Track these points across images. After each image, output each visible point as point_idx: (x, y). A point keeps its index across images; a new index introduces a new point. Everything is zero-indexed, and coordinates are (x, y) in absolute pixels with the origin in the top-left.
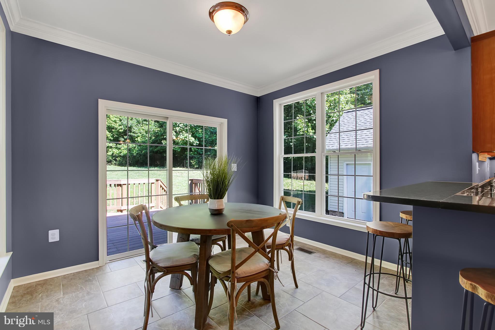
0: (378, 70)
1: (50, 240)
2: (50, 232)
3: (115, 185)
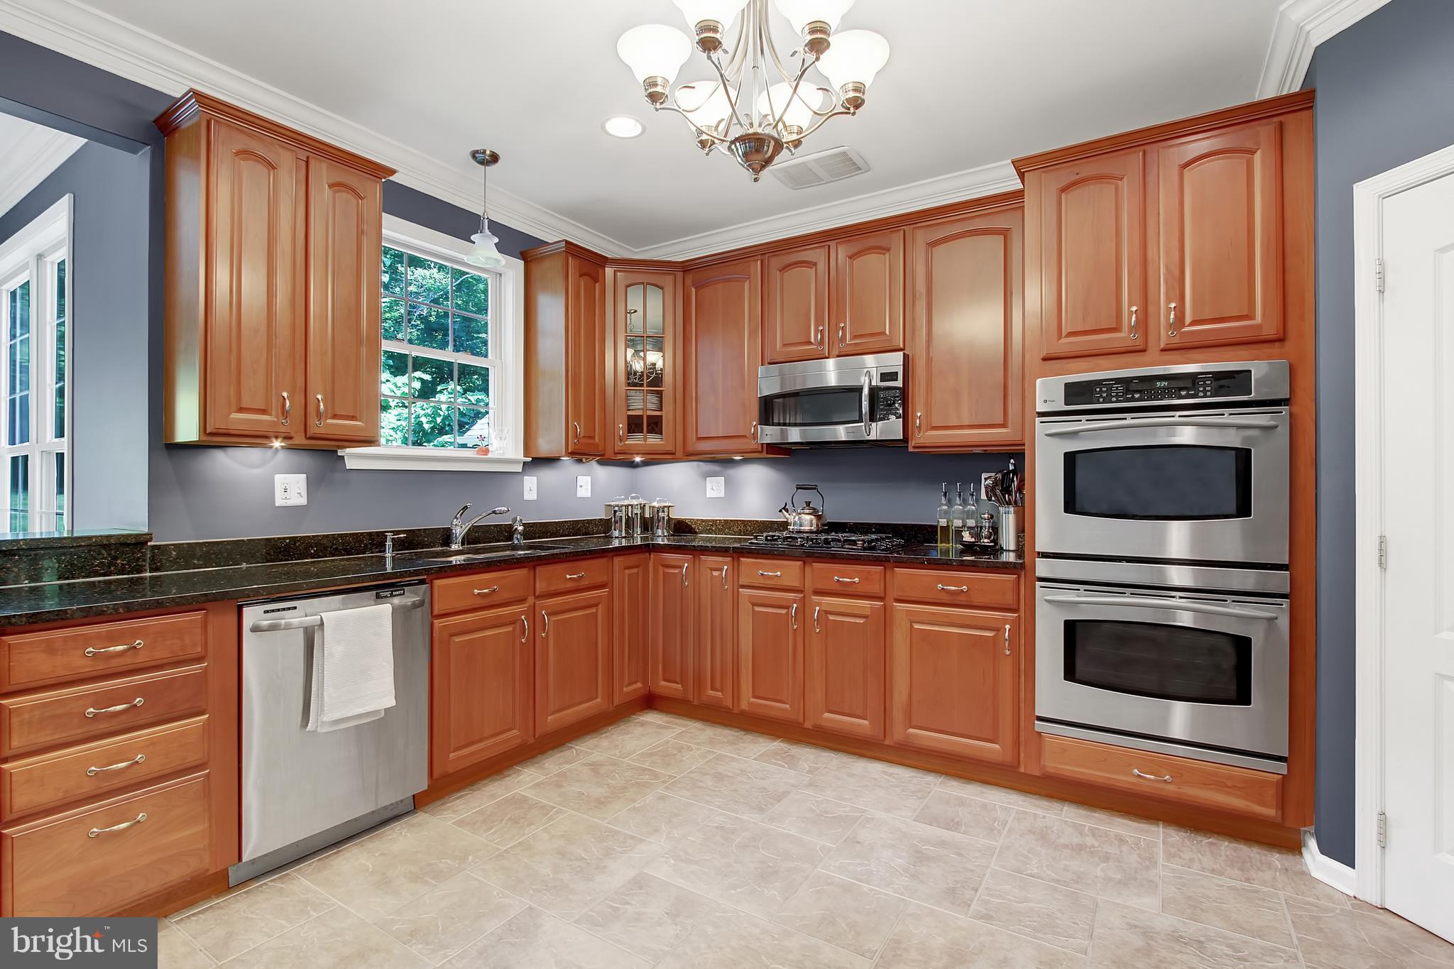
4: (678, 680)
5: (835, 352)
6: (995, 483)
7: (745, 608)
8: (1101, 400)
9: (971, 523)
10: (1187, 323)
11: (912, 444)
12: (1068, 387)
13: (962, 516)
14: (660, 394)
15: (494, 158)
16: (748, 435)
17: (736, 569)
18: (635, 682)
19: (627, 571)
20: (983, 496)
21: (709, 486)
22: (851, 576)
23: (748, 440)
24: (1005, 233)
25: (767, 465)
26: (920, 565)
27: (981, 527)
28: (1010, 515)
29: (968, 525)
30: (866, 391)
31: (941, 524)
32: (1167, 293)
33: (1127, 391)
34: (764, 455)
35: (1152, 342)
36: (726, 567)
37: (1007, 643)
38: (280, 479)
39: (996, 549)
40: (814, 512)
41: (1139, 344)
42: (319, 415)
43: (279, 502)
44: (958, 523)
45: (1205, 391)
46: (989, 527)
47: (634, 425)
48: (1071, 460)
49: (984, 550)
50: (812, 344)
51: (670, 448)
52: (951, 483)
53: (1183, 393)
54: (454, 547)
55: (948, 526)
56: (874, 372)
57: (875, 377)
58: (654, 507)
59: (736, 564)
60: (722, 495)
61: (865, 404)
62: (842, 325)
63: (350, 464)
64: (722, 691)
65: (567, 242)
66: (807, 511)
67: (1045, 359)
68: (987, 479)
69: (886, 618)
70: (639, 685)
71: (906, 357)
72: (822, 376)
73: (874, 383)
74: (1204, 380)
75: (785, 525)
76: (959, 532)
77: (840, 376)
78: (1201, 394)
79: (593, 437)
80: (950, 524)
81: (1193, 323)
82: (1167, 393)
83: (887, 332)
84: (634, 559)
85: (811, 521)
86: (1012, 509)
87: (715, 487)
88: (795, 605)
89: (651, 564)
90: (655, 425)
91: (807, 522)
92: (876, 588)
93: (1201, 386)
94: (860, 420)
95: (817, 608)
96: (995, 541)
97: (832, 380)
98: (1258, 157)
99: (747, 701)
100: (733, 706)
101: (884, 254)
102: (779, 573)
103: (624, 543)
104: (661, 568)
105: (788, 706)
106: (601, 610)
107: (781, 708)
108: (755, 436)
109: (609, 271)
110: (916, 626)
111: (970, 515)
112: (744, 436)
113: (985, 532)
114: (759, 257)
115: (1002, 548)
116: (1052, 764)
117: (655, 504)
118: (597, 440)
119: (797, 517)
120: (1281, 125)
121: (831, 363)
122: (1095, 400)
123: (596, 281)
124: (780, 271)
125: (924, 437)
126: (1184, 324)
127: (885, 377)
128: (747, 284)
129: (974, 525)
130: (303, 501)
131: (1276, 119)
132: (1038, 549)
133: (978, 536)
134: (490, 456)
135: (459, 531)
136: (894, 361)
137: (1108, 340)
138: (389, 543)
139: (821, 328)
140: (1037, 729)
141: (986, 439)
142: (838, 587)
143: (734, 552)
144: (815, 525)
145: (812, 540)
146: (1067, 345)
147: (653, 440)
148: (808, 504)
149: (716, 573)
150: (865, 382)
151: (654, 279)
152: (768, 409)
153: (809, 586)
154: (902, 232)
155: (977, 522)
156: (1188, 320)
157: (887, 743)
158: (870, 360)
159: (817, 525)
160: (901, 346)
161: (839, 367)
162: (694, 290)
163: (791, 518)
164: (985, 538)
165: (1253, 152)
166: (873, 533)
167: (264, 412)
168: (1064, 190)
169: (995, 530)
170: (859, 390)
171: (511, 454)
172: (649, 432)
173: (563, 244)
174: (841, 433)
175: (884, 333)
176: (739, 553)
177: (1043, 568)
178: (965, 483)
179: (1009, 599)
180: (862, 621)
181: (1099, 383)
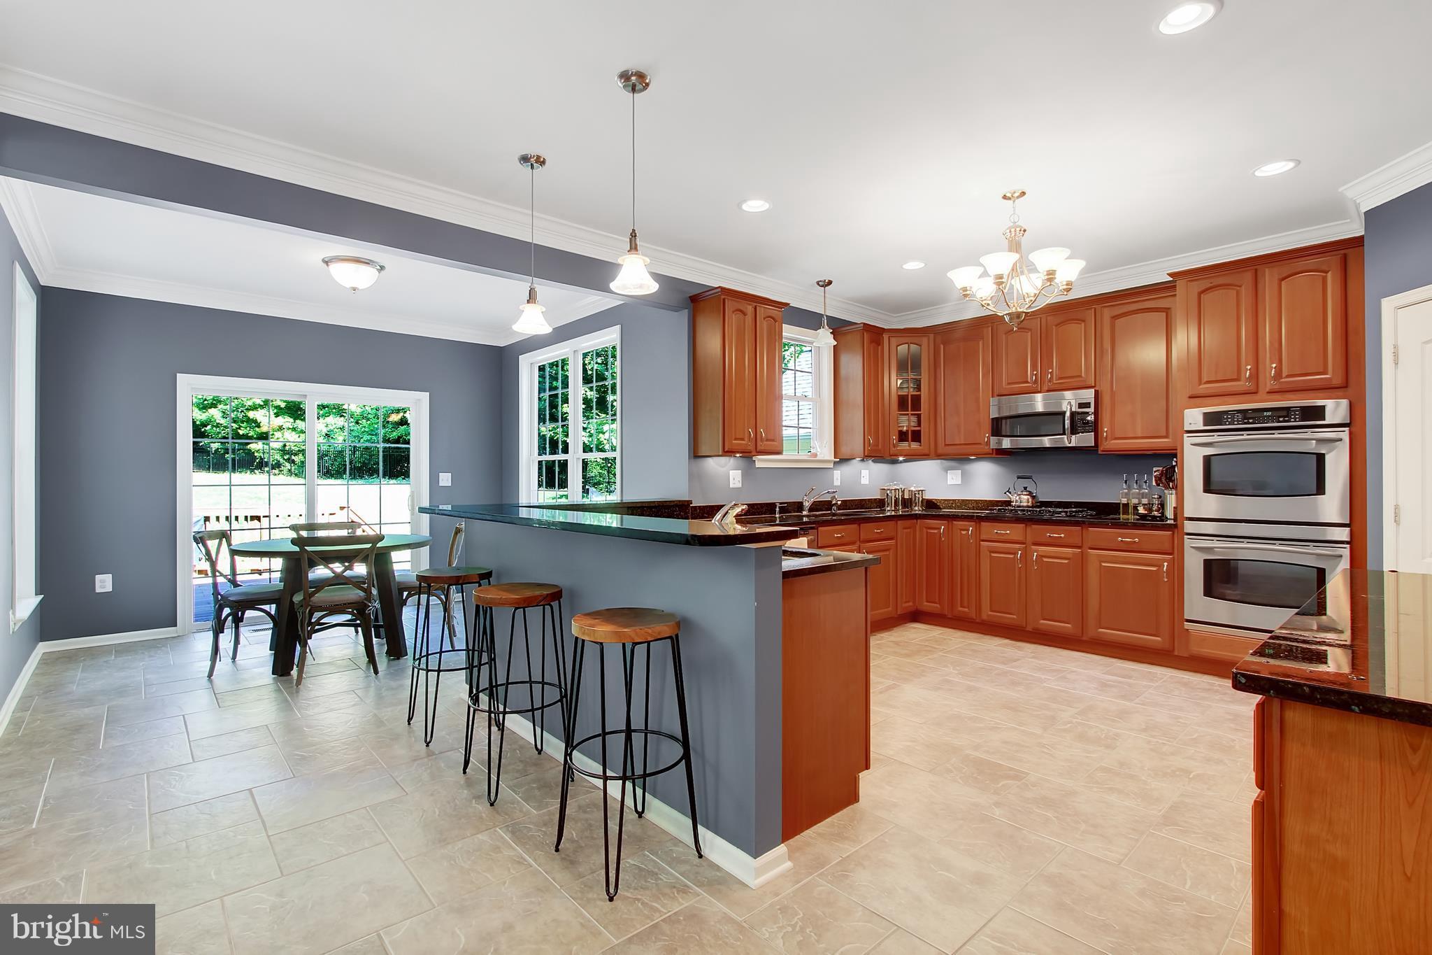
0: (618, 327)
1: (98, 590)
2: (98, 578)
3: (246, 517)
4: (937, 601)
5: (1046, 388)
6: (1162, 474)
7: (985, 555)
8: (1227, 423)
9: (1145, 501)
10: (1284, 376)
11: (1101, 448)
12: (1205, 414)
13: (1138, 496)
14: (919, 416)
15: (830, 283)
16: (983, 443)
17: (978, 531)
18: (909, 602)
19: (905, 531)
20: (1154, 484)
21: (949, 476)
22: (1059, 533)
23: (982, 446)
24: (1167, 311)
25: (993, 462)
26: (1106, 526)
27: (1153, 504)
28: (1173, 496)
29: (1143, 502)
30: (1068, 414)
31: (1123, 502)
32: (1270, 358)
33: (1245, 418)
34: (994, 456)
35: (1260, 389)
36: (971, 528)
37: (1165, 574)
38: (732, 473)
39: (1163, 517)
40: (1030, 494)
41: (1253, 388)
42: (762, 440)
43: (731, 486)
44: (1135, 501)
45: (1295, 418)
46: (1158, 504)
47: (903, 436)
48: (1207, 460)
49: (1154, 518)
50: (1029, 383)
51: (926, 451)
52: (1130, 473)
53: (1281, 419)
54: (805, 513)
55: (1128, 504)
56: (1073, 402)
57: (1074, 406)
58: (912, 491)
59: (978, 526)
60: (960, 483)
61: (1067, 422)
62: (1050, 371)
63: (758, 465)
64: (968, 608)
65: (864, 324)
66: (1025, 493)
67: (1190, 397)
68: (1156, 471)
69: (1083, 558)
70: (911, 604)
71: (1097, 393)
72: (1032, 406)
73: (1073, 410)
74: (1295, 411)
75: (1008, 503)
76: (1135, 508)
77: (1045, 405)
78: (1292, 420)
79: (878, 445)
80: (1129, 502)
81: (1288, 376)
82: (1268, 419)
83: (1083, 375)
84: (908, 523)
85: (1028, 499)
86: (1174, 492)
87: (954, 477)
88: (1020, 552)
89: (918, 527)
90: (916, 436)
91: (1025, 500)
92: (1077, 541)
93: (1292, 415)
94: (1064, 433)
95: (1035, 554)
96: (1163, 513)
97: (1040, 408)
98: (1329, 275)
99: (987, 613)
100: (976, 616)
101: (1080, 324)
102: (1008, 532)
103: (893, 513)
104: (925, 530)
105: (1015, 616)
106: (891, 553)
107: (1011, 618)
108: (988, 443)
109: (886, 337)
110: (1104, 564)
111: (1143, 496)
112: (980, 444)
113: (1155, 508)
114: (990, 324)
115: (1167, 518)
116: (1196, 649)
117: (913, 489)
118: (880, 447)
119: (1018, 497)
120: (1345, 257)
121: (1039, 397)
122: (1223, 423)
123: (879, 345)
124: (1006, 334)
125: (1110, 444)
126: (1282, 376)
127: (1081, 405)
128: (981, 343)
129: (1146, 503)
130: (740, 485)
131: (1342, 252)
132: (1185, 516)
133: (1150, 510)
134: (817, 458)
135: (807, 505)
136: (1088, 395)
137: (1231, 386)
138: (777, 509)
139: (1035, 373)
140: (1186, 627)
141: (1154, 446)
142: (1050, 540)
143: (977, 518)
144: (1030, 503)
145: (1030, 511)
146: (1203, 388)
147: (914, 445)
148: (1025, 488)
149: (964, 532)
150: (1065, 407)
151: (915, 340)
152: (997, 427)
153: (1029, 539)
154: (1093, 310)
155: (1149, 500)
156: (1285, 373)
157: (1084, 638)
158: (1068, 395)
159: (1032, 503)
160: (1093, 385)
161: (1044, 399)
162: (942, 346)
163: (1014, 498)
164: (1156, 511)
165: (1327, 272)
166: (1074, 508)
167: (743, 439)
168: (1203, 292)
169: (1162, 506)
170: (1064, 413)
171: (827, 458)
172: (913, 441)
173: (862, 325)
174: (1047, 442)
175: (1080, 376)
176: (981, 519)
177: (1189, 527)
178: (1141, 474)
179: (1167, 546)
180: (1066, 561)
181: (1226, 412)
